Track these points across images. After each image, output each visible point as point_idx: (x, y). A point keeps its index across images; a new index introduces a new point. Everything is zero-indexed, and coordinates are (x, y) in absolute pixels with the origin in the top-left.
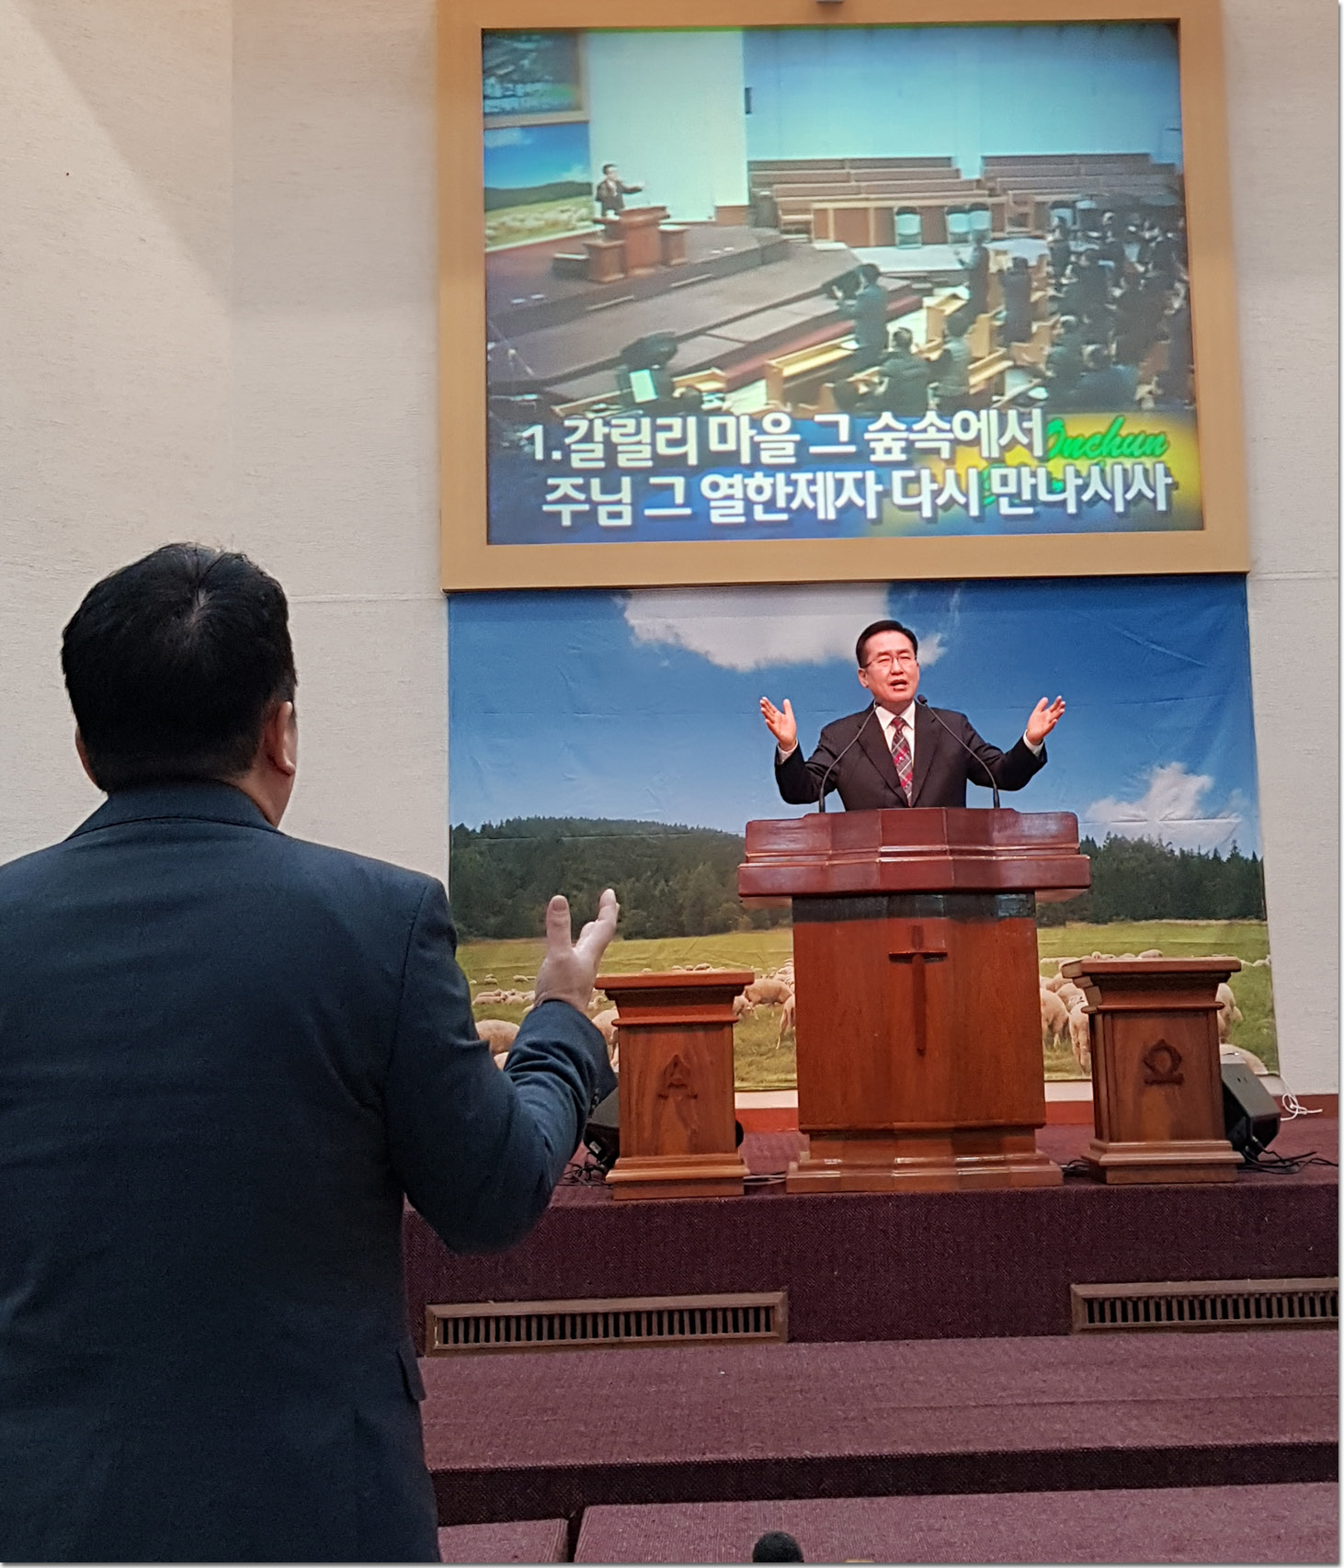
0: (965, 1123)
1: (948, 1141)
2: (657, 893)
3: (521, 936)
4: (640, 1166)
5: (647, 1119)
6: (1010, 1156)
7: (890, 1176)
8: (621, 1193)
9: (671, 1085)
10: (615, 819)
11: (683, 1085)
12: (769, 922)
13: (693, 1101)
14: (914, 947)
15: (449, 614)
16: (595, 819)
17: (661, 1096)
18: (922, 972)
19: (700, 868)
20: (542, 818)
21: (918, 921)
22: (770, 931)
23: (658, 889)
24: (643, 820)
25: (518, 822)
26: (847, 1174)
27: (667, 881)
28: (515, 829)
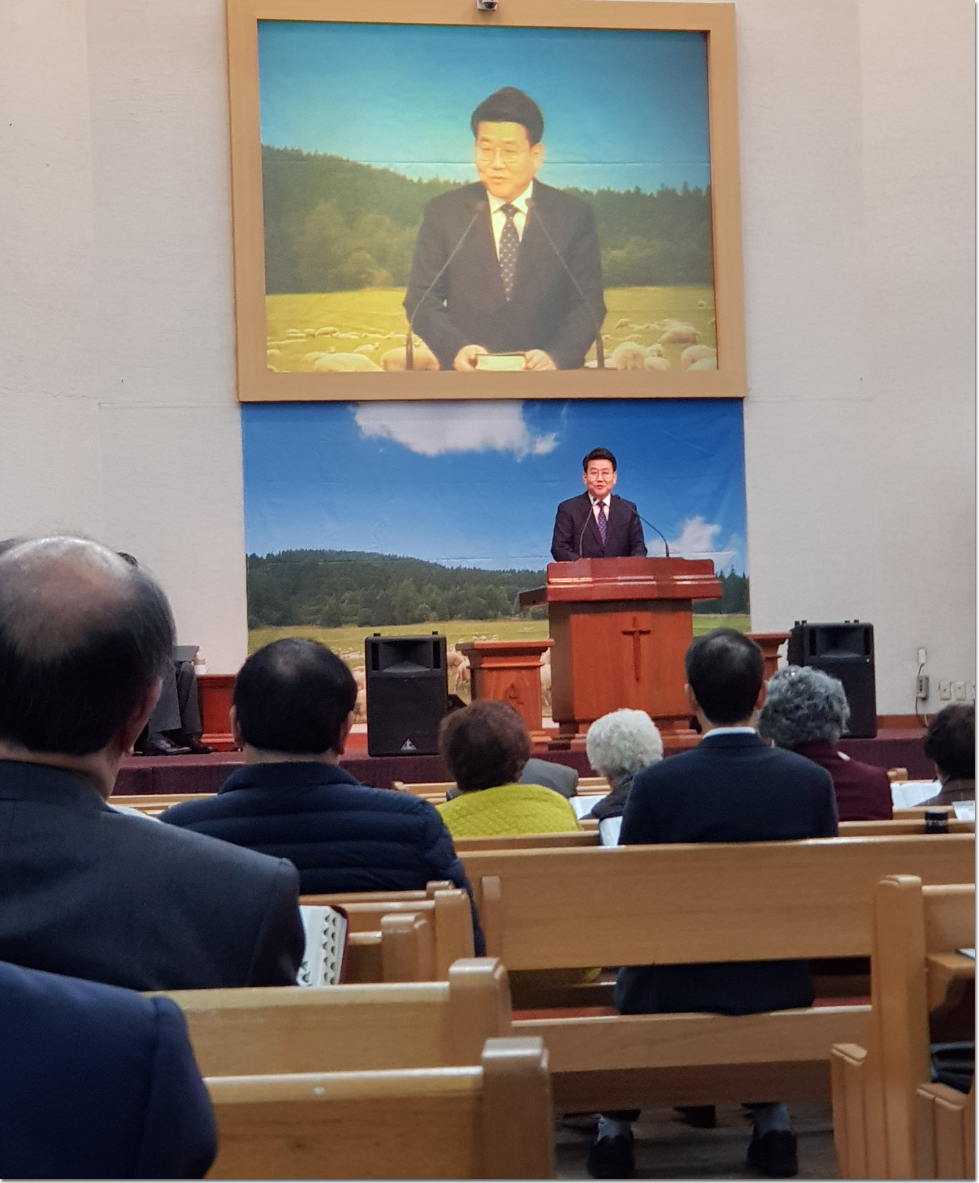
2: (378, 597)
3: (294, 624)
10: (351, 550)
12: (449, 616)
14: (634, 627)
15: (242, 416)
16: (338, 551)
18: (639, 641)
19: (405, 582)
20: (305, 549)
21: (636, 614)
22: (449, 622)
23: (380, 595)
24: (369, 552)
25: (290, 552)
27: (384, 590)
28: (288, 557)
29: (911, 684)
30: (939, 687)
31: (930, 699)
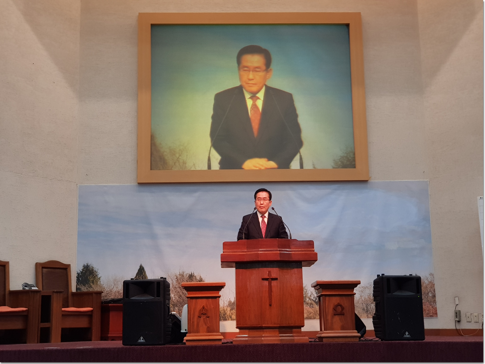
0: (282, 325)
1: (277, 330)
4: (193, 336)
5: (195, 323)
6: (294, 335)
7: (261, 339)
8: (188, 344)
9: (202, 314)
11: (206, 314)
13: (208, 318)
14: (268, 276)
17: (199, 317)
18: (271, 283)
21: (270, 269)
26: (250, 339)
29: (452, 314)
30: (466, 316)
31: (461, 321)
